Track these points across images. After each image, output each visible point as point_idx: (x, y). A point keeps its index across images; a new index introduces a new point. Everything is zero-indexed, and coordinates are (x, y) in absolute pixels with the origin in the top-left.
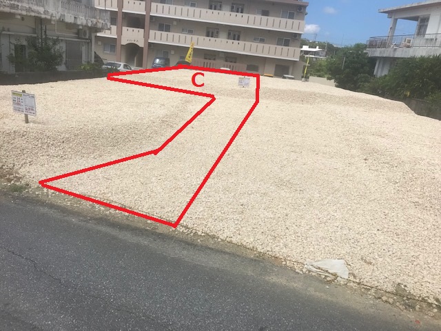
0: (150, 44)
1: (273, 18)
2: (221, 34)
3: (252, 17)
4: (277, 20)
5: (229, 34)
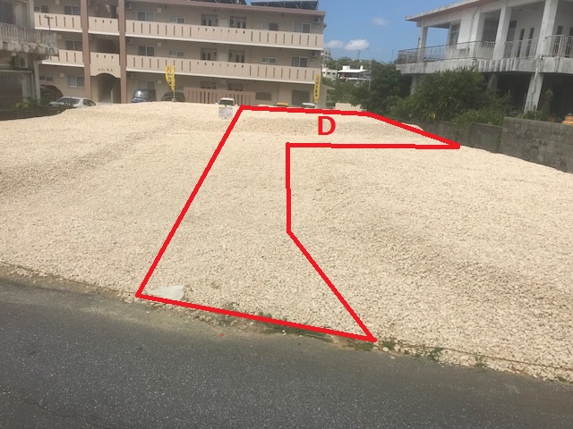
0: (129, 74)
1: (283, 33)
2: (220, 56)
3: (256, 32)
4: (288, 34)
5: (230, 56)
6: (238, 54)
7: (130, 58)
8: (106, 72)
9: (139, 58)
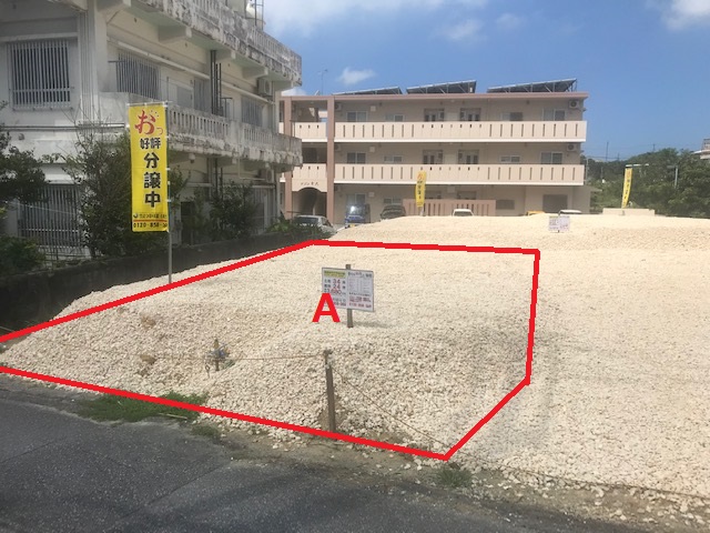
0: (337, 186)
1: (531, 123)
3: (496, 125)
4: (539, 124)
5: (460, 156)
6: (470, 154)
7: (339, 167)
8: (310, 186)
9: (349, 167)
